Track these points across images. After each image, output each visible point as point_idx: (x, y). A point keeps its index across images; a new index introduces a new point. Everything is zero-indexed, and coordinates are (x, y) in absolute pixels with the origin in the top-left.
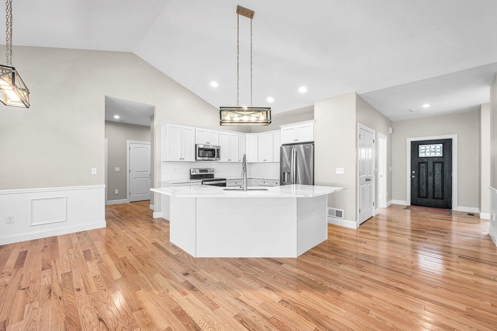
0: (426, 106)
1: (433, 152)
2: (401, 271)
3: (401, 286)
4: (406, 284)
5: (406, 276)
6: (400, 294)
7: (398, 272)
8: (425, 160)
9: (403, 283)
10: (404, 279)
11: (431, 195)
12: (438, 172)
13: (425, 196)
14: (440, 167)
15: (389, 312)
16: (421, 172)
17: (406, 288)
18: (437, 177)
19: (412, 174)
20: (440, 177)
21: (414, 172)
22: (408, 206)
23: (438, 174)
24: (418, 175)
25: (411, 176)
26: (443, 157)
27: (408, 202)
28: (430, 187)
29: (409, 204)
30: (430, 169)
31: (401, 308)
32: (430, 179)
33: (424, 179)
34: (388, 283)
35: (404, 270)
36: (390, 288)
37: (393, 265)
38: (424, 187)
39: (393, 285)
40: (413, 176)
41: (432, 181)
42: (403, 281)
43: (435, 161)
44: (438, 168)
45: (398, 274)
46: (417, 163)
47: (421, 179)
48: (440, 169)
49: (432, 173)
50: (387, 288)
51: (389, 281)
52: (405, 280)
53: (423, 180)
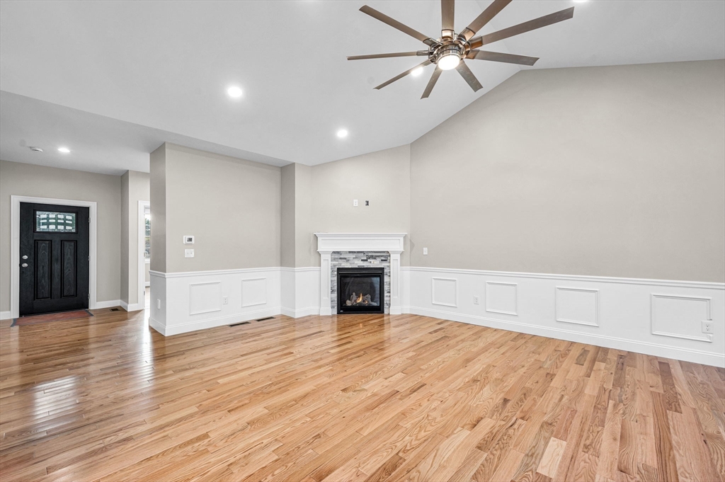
0: (64, 150)
1: (61, 224)
2: (103, 417)
3: (122, 435)
4: (126, 428)
5: (117, 418)
6: (130, 445)
7: (101, 421)
8: (48, 237)
9: (121, 430)
10: (117, 424)
11: (56, 292)
12: (69, 256)
13: (47, 295)
14: (72, 248)
15: (142, 476)
16: (40, 256)
17: (131, 432)
18: (68, 263)
19: (22, 261)
20: (72, 263)
21: (25, 257)
22: (15, 320)
23: (69, 259)
24: (34, 261)
25: (20, 265)
26: (77, 232)
27: (14, 313)
28: (56, 280)
29: (17, 316)
30: (56, 252)
31: (149, 459)
32: (57, 267)
33: (46, 269)
34: (103, 445)
35: (106, 413)
36: (112, 449)
37: (85, 417)
38: (44, 282)
39: (111, 442)
40: (25, 265)
41: (59, 270)
42: (119, 427)
43: (64, 238)
44: (69, 249)
45: (103, 423)
46: (32, 242)
47: (40, 268)
48: (73, 251)
49: (60, 258)
50: (108, 453)
51: (101, 441)
52: (120, 423)
53: (43, 269)
